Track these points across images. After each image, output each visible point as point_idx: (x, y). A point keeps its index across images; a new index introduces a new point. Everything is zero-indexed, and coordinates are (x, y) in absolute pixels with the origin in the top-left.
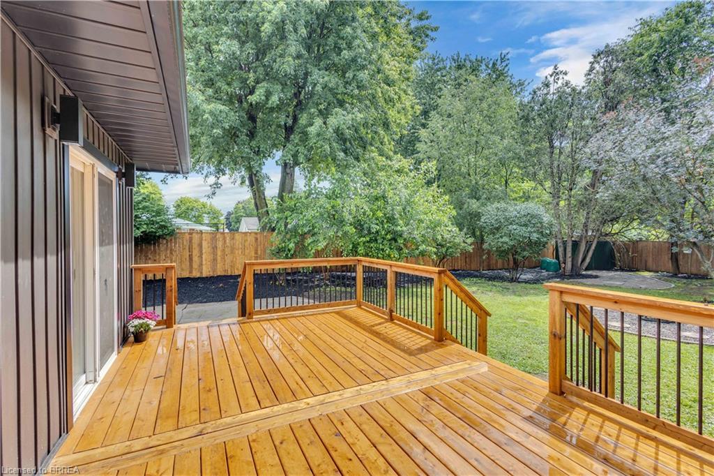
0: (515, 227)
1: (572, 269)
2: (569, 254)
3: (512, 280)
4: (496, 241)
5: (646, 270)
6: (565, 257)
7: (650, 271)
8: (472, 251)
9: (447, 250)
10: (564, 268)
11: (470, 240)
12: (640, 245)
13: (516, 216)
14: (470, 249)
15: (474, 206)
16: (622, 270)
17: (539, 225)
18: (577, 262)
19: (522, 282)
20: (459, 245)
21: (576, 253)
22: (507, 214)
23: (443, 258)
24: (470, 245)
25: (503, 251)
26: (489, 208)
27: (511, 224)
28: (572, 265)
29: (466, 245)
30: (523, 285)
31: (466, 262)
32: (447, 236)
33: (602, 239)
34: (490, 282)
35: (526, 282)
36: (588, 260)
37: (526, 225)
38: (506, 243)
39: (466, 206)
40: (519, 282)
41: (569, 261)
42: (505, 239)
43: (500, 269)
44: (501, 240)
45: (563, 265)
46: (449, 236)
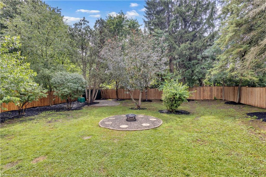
0: (71, 84)
1: (91, 101)
2: (90, 95)
3: (69, 109)
4: (61, 91)
5: (110, 99)
6: (88, 96)
7: (111, 99)
8: (47, 97)
9: (29, 97)
10: (88, 101)
11: (45, 91)
12: (108, 90)
13: (71, 79)
14: (46, 96)
15: (47, 72)
16: (103, 99)
17: (81, 83)
18: (92, 98)
19: (74, 109)
20: (38, 94)
21: (92, 94)
22: (67, 77)
23: (26, 103)
24: (46, 94)
25: (64, 96)
26: (56, 74)
27: (69, 82)
28: (91, 99)
29: (43, 94)
30: (75, 111)
31: (41, 102)
32: (29, 89)
33: (100, 89)
34: (58, 112)
35: (76, 109)
36: (96, 97)
37: (75, 83)
38: (66, 92)
39: (41, 71)
40: (72, 110)
41: (90, 97)
42: (66, 90)
43: (60, 104)
44: (63, 90)
45: (87, 100)
46: (30, 89)
